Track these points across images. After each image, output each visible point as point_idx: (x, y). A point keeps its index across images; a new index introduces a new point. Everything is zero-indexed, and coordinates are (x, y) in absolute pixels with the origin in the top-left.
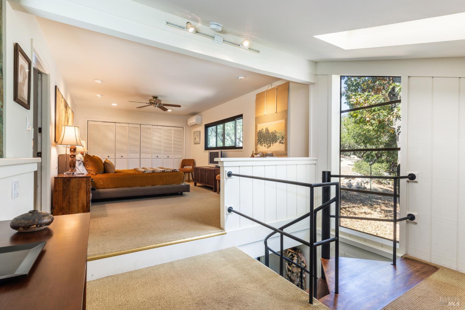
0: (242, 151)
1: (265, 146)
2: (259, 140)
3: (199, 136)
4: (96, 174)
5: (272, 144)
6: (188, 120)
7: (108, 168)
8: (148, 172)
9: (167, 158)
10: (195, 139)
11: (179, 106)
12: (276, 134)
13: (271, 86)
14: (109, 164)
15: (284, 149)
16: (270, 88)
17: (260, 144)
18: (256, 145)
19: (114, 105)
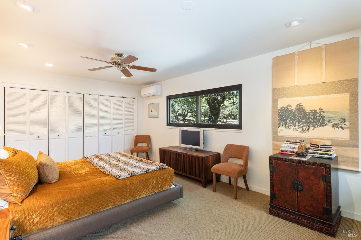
0: (241, 133)
1: (294, 129)
2: (281, 120)
3: (158, 109)
4: (21, 203)
5: (311, 128)
6: (142, 90)
7: (46, 173)
8: (124, 177)
9: (118, 134)
10: (151, 112)
11: (154, 70)
12: (322, 113)
13: (310, 44)
14: (48, 165)
15: (349, 137)
16: (308, 47)
17: (284, 126)
18: (275, 127)
19: (49, 65)
